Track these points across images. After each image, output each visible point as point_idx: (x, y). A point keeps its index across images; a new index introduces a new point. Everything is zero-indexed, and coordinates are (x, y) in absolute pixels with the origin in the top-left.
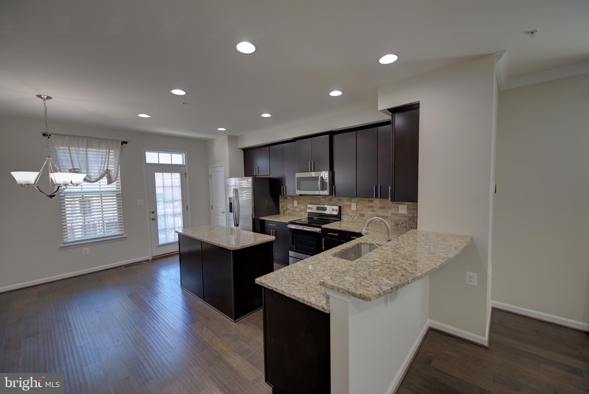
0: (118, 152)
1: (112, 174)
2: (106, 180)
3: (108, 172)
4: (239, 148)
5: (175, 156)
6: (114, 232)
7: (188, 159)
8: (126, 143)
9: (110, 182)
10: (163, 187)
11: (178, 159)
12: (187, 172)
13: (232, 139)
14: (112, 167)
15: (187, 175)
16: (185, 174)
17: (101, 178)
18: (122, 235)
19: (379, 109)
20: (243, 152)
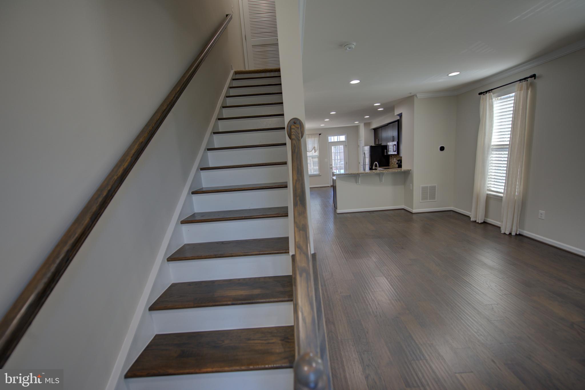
0: (318, 138)
1: (316, 148)
2: (314, 151)
3: (314, 147)
4: (371, 128)
5: (341, 137)
6: (317, 173)
7: (347, 138)
8: (320, 134)
9: (315, 152)
10: (340, 152)
11: (342, 138)
12: (347, 145)
13: (367, 124)
14: (316, 146)
15: (347, 146)
16: (346, 145)
17: (312, 150)
18: (319, 174)
19: (395, 115)
20: (373, 130)
